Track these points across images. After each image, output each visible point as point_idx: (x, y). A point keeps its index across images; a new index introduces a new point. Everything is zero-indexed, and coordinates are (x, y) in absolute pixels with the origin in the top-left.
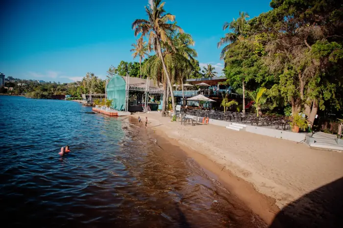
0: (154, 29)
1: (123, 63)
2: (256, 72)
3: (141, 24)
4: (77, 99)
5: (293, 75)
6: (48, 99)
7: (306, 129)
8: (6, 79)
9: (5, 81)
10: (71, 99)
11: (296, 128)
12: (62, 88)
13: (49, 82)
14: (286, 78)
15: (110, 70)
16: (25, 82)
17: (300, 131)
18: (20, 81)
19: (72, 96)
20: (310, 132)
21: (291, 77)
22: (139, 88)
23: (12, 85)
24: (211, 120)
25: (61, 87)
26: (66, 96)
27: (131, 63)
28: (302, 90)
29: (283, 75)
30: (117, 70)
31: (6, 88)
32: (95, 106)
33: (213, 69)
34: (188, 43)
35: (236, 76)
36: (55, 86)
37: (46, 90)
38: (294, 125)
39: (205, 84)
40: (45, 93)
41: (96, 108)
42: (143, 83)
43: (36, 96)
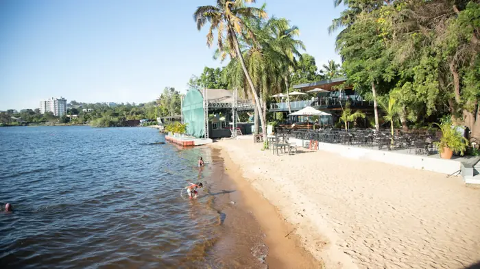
0: (225, 18)
1: (208, 70)
2: (384, 65)
3: (206, 13)
4: (155, 124)
5: (436, 65)
6: (118, 126)
7: (464, 152)
8: (69, 105)
9: (67, 108)
10: (148, 125)
11: (447, 152)
12: (138, 111)
13: (121, 104)
14: (424, 71)
15: (191, 81)
16: (92, 106)
17: (455, 155)
18: (86, 106)
19: (149, 121)
20: (474, 155)
21: (435, 68)
22: (222, 104)
23: (75, 111)
24: (321, 144)
25: (136, 109)
26: (141, 121)
27: (219, 69)
28: (456, 87)
29: (420, 66)
30: (199, 80)
31: (68, 116)
32: (167, 134)
33: (337, 66)
34: (291, 33)
35: (355, 75)
36: (128, 108)
37: (117, 115)
38: (443, 146)
39: (320, 90)
40: (115, 119)
41: (170, 136)
42: (228, 97)
43: (102, 125)
